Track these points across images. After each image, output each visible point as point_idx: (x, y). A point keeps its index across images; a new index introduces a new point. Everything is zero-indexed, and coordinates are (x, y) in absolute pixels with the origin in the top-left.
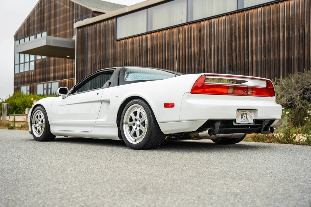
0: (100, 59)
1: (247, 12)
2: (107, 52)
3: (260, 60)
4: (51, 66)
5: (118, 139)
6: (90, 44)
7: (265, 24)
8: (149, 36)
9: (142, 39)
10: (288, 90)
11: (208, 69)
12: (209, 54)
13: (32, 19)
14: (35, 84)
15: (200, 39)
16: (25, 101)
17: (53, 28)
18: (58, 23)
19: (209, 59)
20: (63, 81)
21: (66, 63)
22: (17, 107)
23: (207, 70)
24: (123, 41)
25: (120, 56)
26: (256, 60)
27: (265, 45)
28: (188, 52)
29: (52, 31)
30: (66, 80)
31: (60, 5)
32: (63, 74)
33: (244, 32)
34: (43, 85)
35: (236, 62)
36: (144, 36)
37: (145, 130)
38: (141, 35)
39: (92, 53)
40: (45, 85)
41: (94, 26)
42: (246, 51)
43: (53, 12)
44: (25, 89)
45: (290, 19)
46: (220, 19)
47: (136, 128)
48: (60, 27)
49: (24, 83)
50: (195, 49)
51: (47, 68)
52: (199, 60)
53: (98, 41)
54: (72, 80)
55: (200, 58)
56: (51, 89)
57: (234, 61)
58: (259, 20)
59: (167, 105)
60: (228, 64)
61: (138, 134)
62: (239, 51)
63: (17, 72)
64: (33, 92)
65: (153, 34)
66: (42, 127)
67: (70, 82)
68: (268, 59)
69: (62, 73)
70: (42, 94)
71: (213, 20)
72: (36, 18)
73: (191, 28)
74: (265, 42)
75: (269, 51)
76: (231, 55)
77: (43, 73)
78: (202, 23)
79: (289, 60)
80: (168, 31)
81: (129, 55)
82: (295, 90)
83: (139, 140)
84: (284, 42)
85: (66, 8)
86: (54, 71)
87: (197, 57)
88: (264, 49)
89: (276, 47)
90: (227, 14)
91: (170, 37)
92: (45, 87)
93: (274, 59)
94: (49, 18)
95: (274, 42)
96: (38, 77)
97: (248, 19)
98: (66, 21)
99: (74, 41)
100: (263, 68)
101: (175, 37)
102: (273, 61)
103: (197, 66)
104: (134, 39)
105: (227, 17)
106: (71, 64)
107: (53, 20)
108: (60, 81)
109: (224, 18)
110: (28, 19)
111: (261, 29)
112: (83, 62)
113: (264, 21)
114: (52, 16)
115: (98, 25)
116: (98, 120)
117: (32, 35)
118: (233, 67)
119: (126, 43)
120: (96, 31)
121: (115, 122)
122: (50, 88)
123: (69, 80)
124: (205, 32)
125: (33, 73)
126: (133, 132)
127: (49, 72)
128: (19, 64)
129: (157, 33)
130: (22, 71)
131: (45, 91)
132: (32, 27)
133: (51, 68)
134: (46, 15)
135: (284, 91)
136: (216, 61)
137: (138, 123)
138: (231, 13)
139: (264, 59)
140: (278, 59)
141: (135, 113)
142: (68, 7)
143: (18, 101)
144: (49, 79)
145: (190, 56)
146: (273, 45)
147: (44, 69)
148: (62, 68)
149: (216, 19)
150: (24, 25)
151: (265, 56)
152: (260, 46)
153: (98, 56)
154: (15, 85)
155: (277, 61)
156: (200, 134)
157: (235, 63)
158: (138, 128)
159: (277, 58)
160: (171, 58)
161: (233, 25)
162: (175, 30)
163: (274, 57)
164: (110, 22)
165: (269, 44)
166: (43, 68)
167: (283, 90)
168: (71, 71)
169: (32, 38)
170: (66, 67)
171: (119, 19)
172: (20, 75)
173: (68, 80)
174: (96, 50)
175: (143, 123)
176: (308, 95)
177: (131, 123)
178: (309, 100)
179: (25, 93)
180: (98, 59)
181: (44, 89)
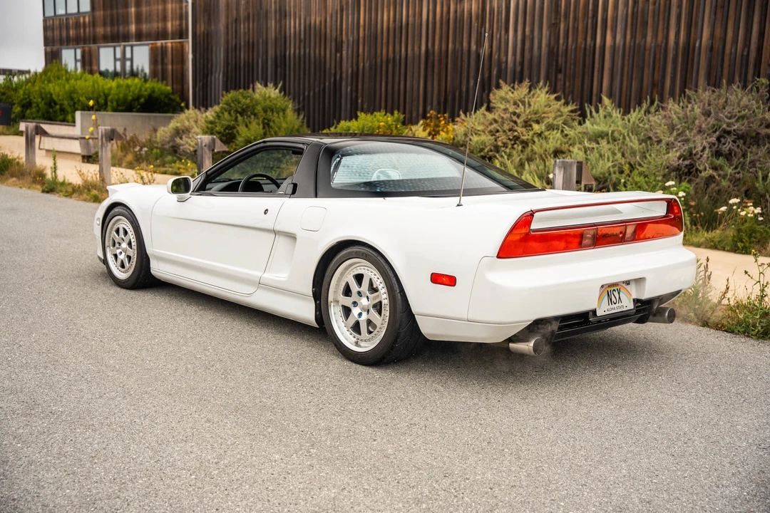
0: (247, 8)
3: (622, 44)
4: (131, 7)
5: (316, 325)
10: (683, 132)
11: (499, 56)
12: (503, 20)
14: (94, 46)
16: (72, 89)
19: (503, 32)
20: (159, 43)
23: (496, 57)
25: (295, 6)
26: (612, 44)
27: (635, 10)
28: (456, 12)
30: (166, 43)
32: (158, 28)
34: (112, 49)
35: (565, 44)
37: (382, 322)
40: (119, 50)
42: (592, 20)
44: (70, 58)
47: (360, 315)
49: (68, 42)
51: (121, 11)
52: (481, 33)
54: (180, 42)
55: (483, 29)
56: (131, 60)
57: (561, 41)
59: (436, 278)
60: (547, 49)
61: (363, 327)
62: (575, 19)
63: (50, 13)
64: (91, 64)
66: (129, 258)
67: (176, 47)
68: (639, 44)
69: (156, 26)
70: (111, 69)
75: (645, 24)
76: (554, 26)
77: (112, 21)
79: (689, 51)
82: (700, 132)
83: (367, 345)
86: (139, 20)
87: (475, 24)
88: (632, 18)
89: (661, 17)
92: (119, 55)
93: (653, 45)
95: (657, 5)
96: (100, 30)
100: (626, 63)
102: (652, 51)
103: (474, 47)
106: (178, 5)
108: (152, 44)
116: (267, 275)
118: (558, 55)
121: (308, 289)
122: (128, 59)
123: (174, 44)
125: (87, 19)
126: (351, 321)
127: (126, 21)
130: (61, 11)
131: (118, 64)
133: (129, 10)
135: (675, 133)
136: (519, 37)
137: (364, 302)
139: (632, 44)
140: (663, 45)
141: (359, 278)
143: (57, 89)
144: (126, 37)
145: (459, 21)
146: (654, 10)
147: (115, 12)
148: (156, 12)
151: (633, 36)
152: (625, 12)
154: (46, 44)
155: (661, 49)
156: (512, 345)
157: (564, 48)
158: (365, 316)
159: (662, 42)
160: (415, 21)
163: (654, 40)
165: (646, 8)
166: (112, 8)
167: (673, 130)
168: (178, 23)
170: (165, 10)
172: (57, 22)
173: (172, 43)
175: (378, 307)
176: (728, 145)
177: (347, 302)
178: (729, 156)
179: (71, 66)
180: (242, 8)
181: (115, 59)
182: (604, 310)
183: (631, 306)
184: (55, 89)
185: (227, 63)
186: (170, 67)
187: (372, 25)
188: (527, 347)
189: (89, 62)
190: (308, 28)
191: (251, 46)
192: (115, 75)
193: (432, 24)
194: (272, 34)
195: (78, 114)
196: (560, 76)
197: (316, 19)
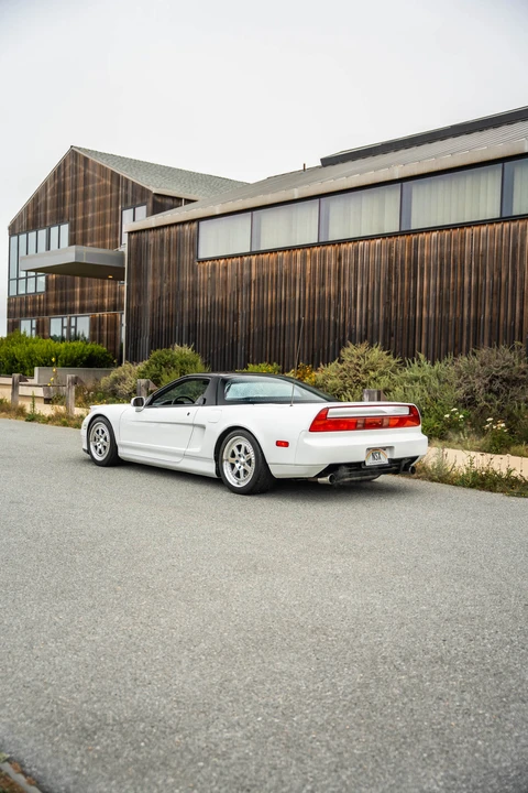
0: (168, 290)
1: (416, 236)
2: (181, 280)
3: (433, 316)
4: (77, 288)
5: (216, 476)
6: (151, 262)
7: (442, 259)
8: (254, 258)
9: (242, 262)
10: (468, 377)
11: (350, 324)
12: (353, 299)
13: (42, 199)
14: (46, 318)
15: (339, 273)
16: (31, 350)
17: (80, 217)
18: (91, 208)
19: (353, 308)
20: (97, 314)
21: (103, 284)
22: (17, 362)
24: (210, 263)
25: (204, 288)
26: (427, 317)
27: (441, 294)
28: (320, 293)
29: (79, 224)
30: (103, 314)
31: (93, 177)
32: (97, 303)
33: (409, 269)
34: (60, 319)
35: (396, 316)
36: (246, 259)
37: (251, 470)
38: (241, 256)
39: (154, 278)
40: (66, 320)
41: (159, 232)
42: (413, 300)
43: (81, 189)
44: (27, 327)
45: (480, 256)
46: (372, 242)
47: (240, 467)
48: (93, 217)
49: (26, 315)
50: (330, 289)
51: (68, 291)
52: (337, 308)
53: (165, 260)
54: (115, 314)
55: (339, 305)
56: (75, 327)
57: (393, 314)
58: (434, 251)
59: (279, 444)
61: (242, 474)
62: (401, 299)
63: (13, 293)
64: (43, 331)
65: (261, 256)
67: (111, 317)
68: (445, 317)
69: (95, 301)
70: (59, 334)
71: (361, 243)
72: (49, 198)
73: (325, 252)
74: (441, 288)
75: (448, 303)
76: (387, 304)
77: (61, 298)
78: (343, 246)
79: (477, 322)
80: (286, 254)
81: (218, 288)
82: (479, 376)
83: (243, 483)
84: (470, 292)
85: (106, 185)
86: (82, 296)
87: (333, 302)
88: (440, 299)
89: (458, 299)
90: (383, 236)
91: (290, 263)
92: (65, 324)
93: (454, 317)
94: (74, 199)
95: (455, 290)
96: (52, 305)
97: (416, 248)
98: (105, 208)
99: (123, 253)
101: (298, 265)
102: (454, 321)
103: (332, 318)
104: (229, 261)
105: (384, 241)
107: (80, 203)
108: (92, 315)
109: (378, 241)
110: (35, 199)
111: (435, 266)
112: (137, 292)
113: (441, 253)
114: (80, 196)
115: (166, 231)
116: (188, 450)
117: (41, 228)
118: (391, 324)
119: (214, 267)
120: (162, 241)
121: (212, 455)
122: (73, 327)
123: (109, 315)
124: (348, 261)
125: (42, 297)
126: (235, 471)
127: (73, 299)
128: (18, 279)
129: (267, 256)
130: (22, 291)
131: (65, 330)
132: (42, 213)
133: (75, 290)
134: (68, 193)
136: (364, 312)
137: (242, 460)
138: (390, 235)
139: (440, 317)
140: (461, 318)
141: (239, 447)
142: (109, 183)
143: (19, 350)
144: (72, 311)
145: (322, 299)
146: (454, 294)
147: (64, 291)
148: (96, 291)
149: (367, 243)
150: (27, 208)
151: (441, 312)
152: (435, 295)
153: (165, 285)
154: (9, 316)
155: (459, 321)
156: (319, 480)
157: (395, 319)
158: (242, 468)
159: (460, 316)
160: (291, 299)
161: (393, 255)
162: (299, 253)
163: (454, 314)
164: (187, 227)
165: (448, 292)
166: (62, 289)
168: (113, 299)
169: (42, 233)
170: (103, 290)
171: (202, 224)
172: (18, 300)
173: (107, 314)
174: (161, 275)
175: (249, 462)
176: (497, 385)
177: (233, 460)
178: (497, 393)
179: (28, 334)
180: (164, 290)
181: (63, 327)
182: (370, 462)
183: (387, 462)
184: (17, 350)
185: (152, 329)
186: (105, 333)
187: (260, 301)
188: (326, 480)
189: (42, 329)
190: (213, 304)
191: (170, 317)
192: (63, 339)
193: (302, 301)
194: (186, 309)
195: (36, 369)
196: (393, 339)
197: (219, 297)
